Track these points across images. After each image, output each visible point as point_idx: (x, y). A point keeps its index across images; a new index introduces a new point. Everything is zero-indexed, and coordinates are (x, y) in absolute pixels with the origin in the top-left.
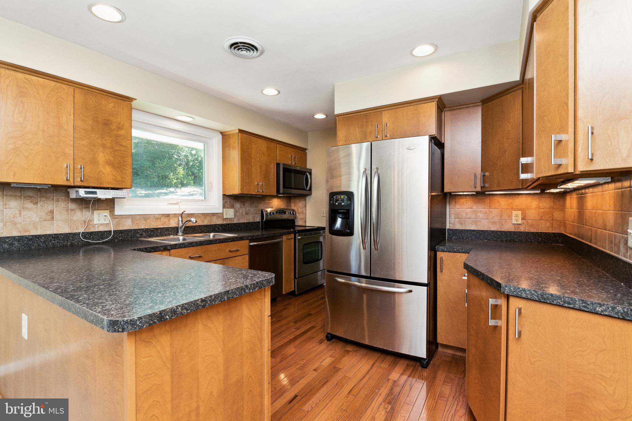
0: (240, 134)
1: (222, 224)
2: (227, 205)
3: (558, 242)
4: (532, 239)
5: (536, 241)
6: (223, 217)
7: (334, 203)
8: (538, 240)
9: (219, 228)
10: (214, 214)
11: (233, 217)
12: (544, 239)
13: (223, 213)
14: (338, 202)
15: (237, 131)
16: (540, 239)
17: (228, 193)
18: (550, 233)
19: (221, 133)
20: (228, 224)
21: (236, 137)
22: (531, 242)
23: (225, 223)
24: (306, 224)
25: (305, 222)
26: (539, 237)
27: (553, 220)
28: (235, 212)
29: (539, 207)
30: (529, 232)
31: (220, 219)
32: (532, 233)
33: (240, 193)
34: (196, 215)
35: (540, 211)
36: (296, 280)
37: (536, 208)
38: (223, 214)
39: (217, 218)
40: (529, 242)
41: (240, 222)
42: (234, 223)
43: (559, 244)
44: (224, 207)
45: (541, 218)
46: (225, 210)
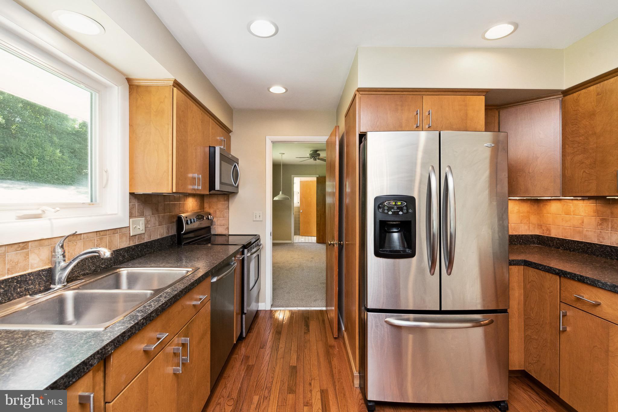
0: (175, 89)
1: (129, 247)
2: (136, 211)
3: (534, 243)
4: (515, 241)
5: (518, 243)
6: (130, 233)
7: (386, 211)
8: (520, 242)
9: (124, 256)
10: (115, 231)
11: (144, 232)
12: (525, 240)
13: (129, 227)
14: (393, 210)
15: (171, 83)
16: (522, 241)
17: (140, 191)
18: (528, 235)
19: (129, 80)
20: (137, 246)
21: (167, 93)
22: (515, 244)
23: (132, 244)
24: (228, 232)
25: (228, 228)
26: (521, 239)
27: (529, 223)
28: (146, 223)
29: (519, 212)
30: (513, 235)
31: (124, 239)
32: (516, 235)
33: (174, 191)
34: (85, 235)
35: (520, 215)
36: (244, 316)
37: (518, 212)
38: (129, 229)
39: (121, 238)
40: (513, 244)
41: (152, 240)
42: (146, 242)
43: (535, 245)
44: (131, 216)
45: (521, 222)
46: (133, 221)
